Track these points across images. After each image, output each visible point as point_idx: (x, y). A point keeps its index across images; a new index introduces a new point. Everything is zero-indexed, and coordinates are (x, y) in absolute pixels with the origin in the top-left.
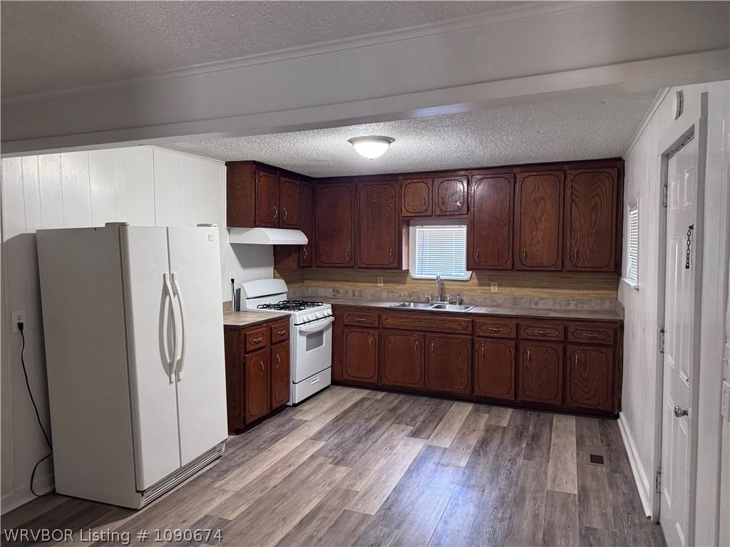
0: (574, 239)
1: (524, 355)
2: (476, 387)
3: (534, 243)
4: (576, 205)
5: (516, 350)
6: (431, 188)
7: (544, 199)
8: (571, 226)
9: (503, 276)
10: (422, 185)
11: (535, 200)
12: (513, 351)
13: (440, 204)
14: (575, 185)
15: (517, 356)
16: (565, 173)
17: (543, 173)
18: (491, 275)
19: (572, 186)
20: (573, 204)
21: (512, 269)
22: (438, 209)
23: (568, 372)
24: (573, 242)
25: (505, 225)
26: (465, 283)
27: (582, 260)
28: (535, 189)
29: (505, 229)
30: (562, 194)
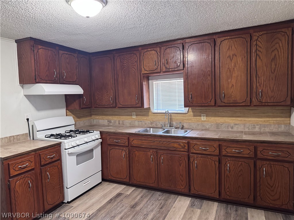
0: (259, 82)
1: (225, 167)
2: (192, 187)
3: (230, 87)
4: (260, 58)
5: (219, 163)
6: (159, 54)
7: (236, 55)
8: (256, 73)
9: (209, 110)
10: (153, 52)
11: (229, 56)
12: (217, 164)
13: (166, 64)
14: (258, 43)
15: (220, 168)
16: (251, 36)
17: (235, 37)
18: (201, 110)
19: (256, 45)
20: (258, 57)
21: (215, 106)
22: (164, 67)
23: (258, 180)
24: (258, 85)
25: (209, 75)
26: (185, 115)
27: (265, 97)
28: (229, 48)
29: (209, 78)
30: (249, 50)
